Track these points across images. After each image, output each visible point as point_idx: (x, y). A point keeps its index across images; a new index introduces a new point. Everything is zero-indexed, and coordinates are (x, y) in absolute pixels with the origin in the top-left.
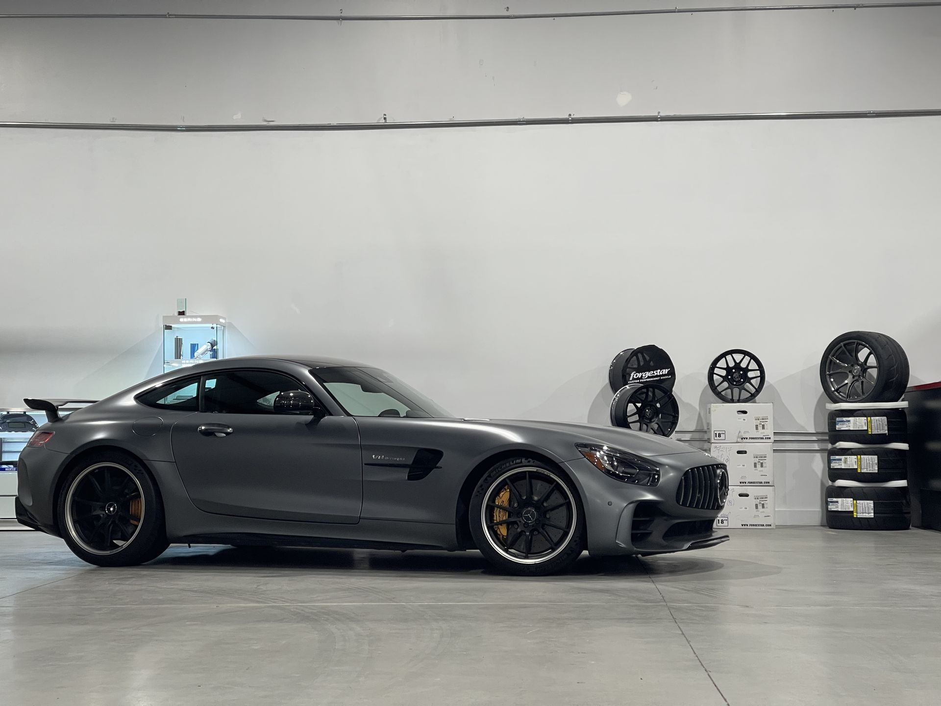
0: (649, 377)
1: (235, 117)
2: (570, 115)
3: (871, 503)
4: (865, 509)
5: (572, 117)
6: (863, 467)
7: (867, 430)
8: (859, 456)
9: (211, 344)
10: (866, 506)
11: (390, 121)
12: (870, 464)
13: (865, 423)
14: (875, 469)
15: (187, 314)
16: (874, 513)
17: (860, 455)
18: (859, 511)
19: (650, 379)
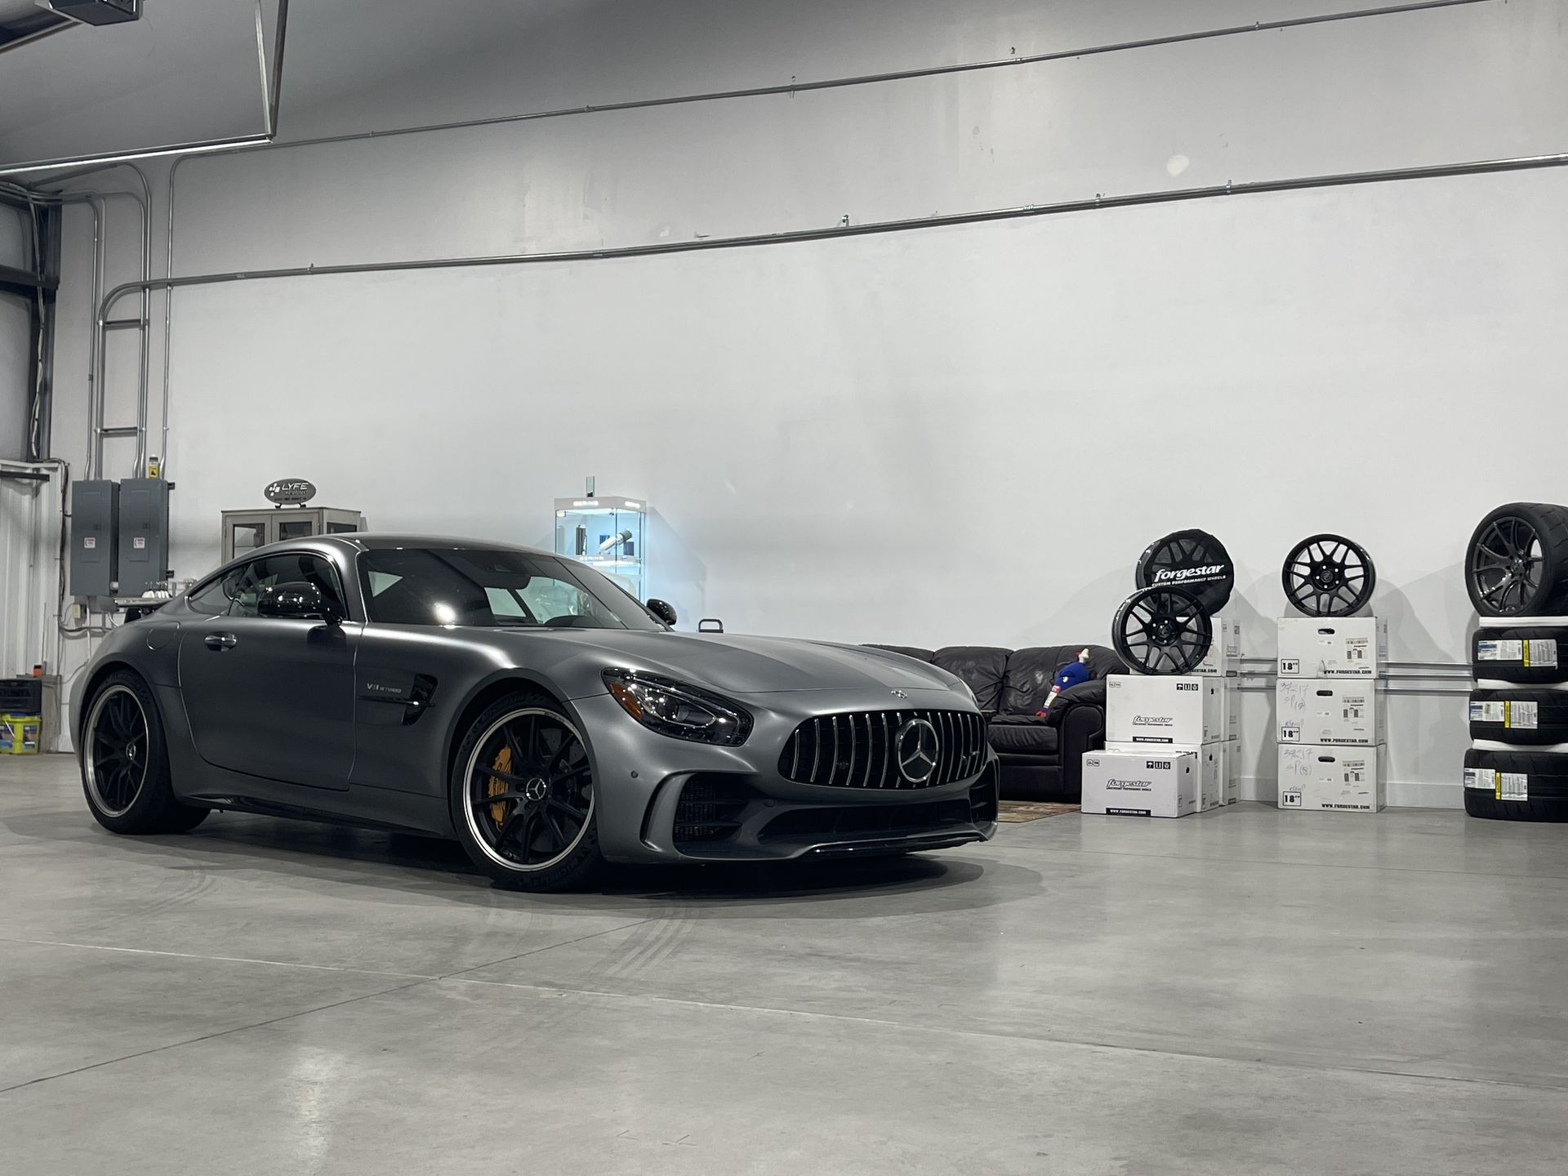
0: (1187, 578)
1: (662, 235)
2: (1098, 195)
3: (1523, 779)
4: (1515, 787)
5: (1102, 197)
6: (1513, 720)
7: (1522, 660)
8: (1507, 703)
9: (624, 537)
10: (1516, 782)
11: (852, 224)
12: (1525, 714)
13: (1519, 649)
14: (1534, 724)
15: (596, 495)
16: (1529, 794)
17: (1510, 701)
18: (1503, 790)
19: (1188, 581)
